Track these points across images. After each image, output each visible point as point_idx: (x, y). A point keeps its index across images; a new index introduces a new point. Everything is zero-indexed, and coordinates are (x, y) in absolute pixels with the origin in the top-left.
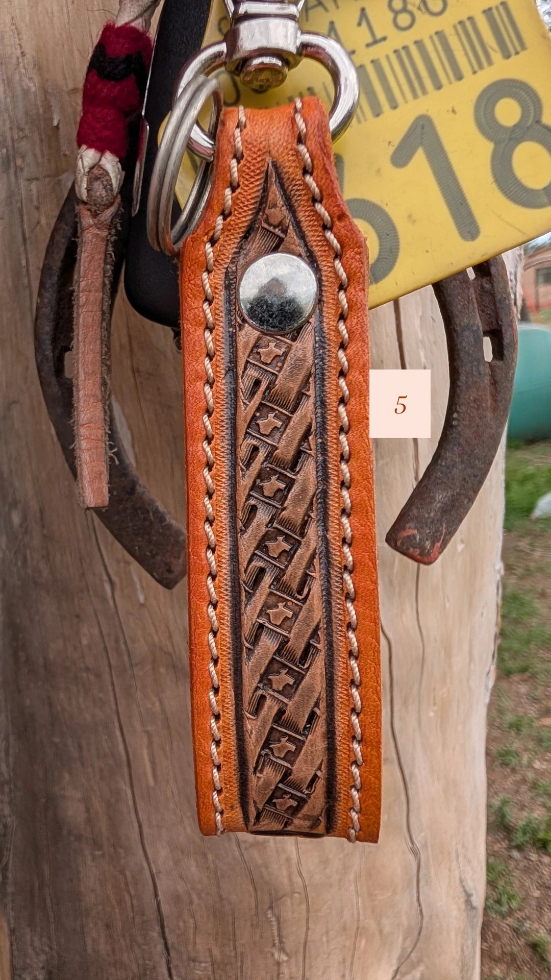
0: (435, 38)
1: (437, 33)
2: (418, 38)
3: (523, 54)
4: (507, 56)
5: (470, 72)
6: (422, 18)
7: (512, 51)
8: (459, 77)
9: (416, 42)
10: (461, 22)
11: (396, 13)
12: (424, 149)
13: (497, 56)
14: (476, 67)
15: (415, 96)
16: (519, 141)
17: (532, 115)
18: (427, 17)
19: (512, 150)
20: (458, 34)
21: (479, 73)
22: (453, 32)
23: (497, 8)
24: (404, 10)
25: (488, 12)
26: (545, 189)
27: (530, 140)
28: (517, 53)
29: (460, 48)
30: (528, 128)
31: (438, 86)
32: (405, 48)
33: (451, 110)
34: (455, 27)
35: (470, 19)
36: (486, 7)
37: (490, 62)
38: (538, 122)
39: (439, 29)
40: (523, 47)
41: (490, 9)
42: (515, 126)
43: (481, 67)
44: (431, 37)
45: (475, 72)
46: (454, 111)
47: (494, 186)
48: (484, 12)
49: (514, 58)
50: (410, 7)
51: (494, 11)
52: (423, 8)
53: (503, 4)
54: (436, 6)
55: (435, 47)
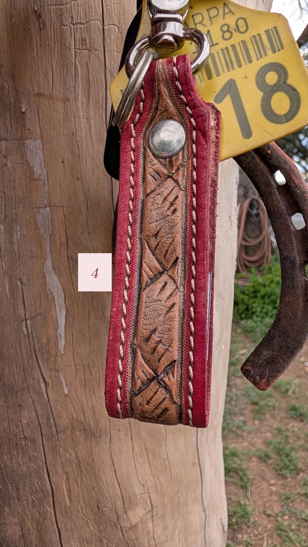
0: (241, 43)
1: (242, 41)
2: (233, 43)
3: (282, 51)
4: (274, 52)
5: (256, 59)
6: (236, 34)
7: (277, 50)
8: (250, 61)
9: (232, 46)
10: (254, 36)
11: (224, 32)
12: (230, 95)
13: (269, 52)
14: (259, 57)
15: (229, 70)
16: (275, 92)
17: (283, 79)
18: (238, 34)
19: (272, 96)
20: (252, 42)
21: (260, 60)
22: (250, 41)
23: (272, 30)
24: (228, 31)
25: (267, 32)
26: (285, 115)
27: (281, 91)
28: (279, 50)
29: (252, 48)
30: (280, 86)
31: (240, 66)
32: (226, 48)
33: (244, 77)
34: (251, 38)
35: (259, 35)
36: (267, 29)
37: (266, 55)
38: (285, 83)
39: (243, 39)
40: (282, 48)
41: (269, 30)
42: (274, 85)
43: (261, 57)
44: (239, 43)
45: (258, 59)
46: (246, 78)
47: (261, 113)
48: (265, 31)
49: (277, 53)
50: (230, 30)
51: (271, 31)
52: (237, 30)
53: (275, 28)
54: (243, 29)
55: (241, 48)
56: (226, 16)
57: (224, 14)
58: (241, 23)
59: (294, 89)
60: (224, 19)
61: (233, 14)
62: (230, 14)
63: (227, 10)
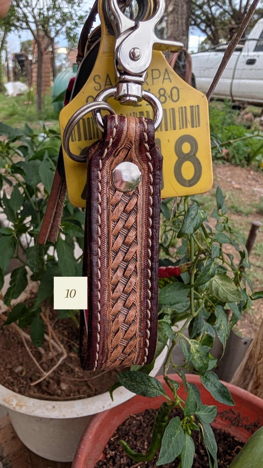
0: (171, 110)
1: (172, 109)
2: (165, 108)
3: (198, 128)
4: (193, 127)
5: (179, 128)
6: (169, 101)
7: (195, 126)
8: (175, 129)
9: (164, 110)
10: (181, 108)
11: (161, 95)
13: (189, 125)
14: (181, 127)
15: (158, 130)
16: (186, 160)
17: (194, 152)
18: (171, 101)
19: (183, 162)
20: (179, 112)
22: (178, 110)
23: (195, 106)
24: (164, 95)
26: (188, 180)
27: (190, 161)
28: (196, 127)
29: (178, 117)
30: (191, 156)
31: (166, 129)
34: (179, 108)
35: (185, 107)
36: (192, 105)
37: (186, 127)
38: (195, 155)
39: (173, 108)
40: (199, 126)
41: (193, 106)
42: (187, 154)
43: (183, 128)
44: (170, 110)
46: (169, 141)
47: (173, 173)
48: (190, 106)
49: (195, 128)
50: (166, 95)
52: (170, 97)
53: (198, 106)
54: (175, 98)
55: (170, 114)
56: (165, 81)
57: (164, 79)
58: (175, 91)
59: (199, 163)
60: (163, 83)
61: (171, 82)
62: (169, 80)
63: (167, 77)
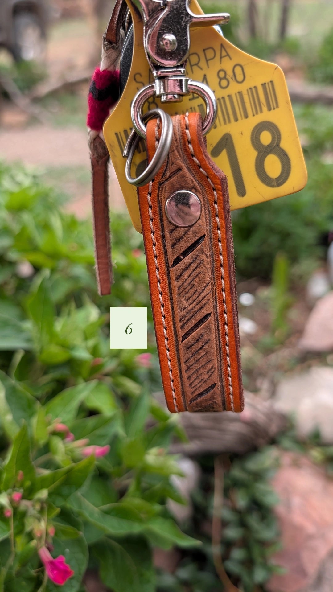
0: (238, 95)
1: (239, 92)
2: (230, 94)
3: (276, 109)
4: (270, 109)
5: (252, 115)
6: (233, 83)
7: (272, 108)
8: (246, 117)
9: (228, 96)
10: (251, 89)
11: (221, 79)
12: (227, 150)
13: (265, 109)
14: (255, 113)
15: (225, 123)
16: (268, 153)
17: (276, 141)
18: (235, 83)
19: (265, 157)
20: (248, 95)
21: (256, 116)
22: (246, 93)
23: (268, 83)
24: (225, 78)
25: (264, 85)
26: (276, 178)
27: (273, 154)
28: (274, 109)
29: (249, 102)
30: (273, 148)
31: (236, 120)
32: (223, 98)
33: (240, 133)
34: (247, 90)
35: (255, 87)
36: (263, 82)
37: (261, 112)
38: (278, 145)
40: (277, 106)
41: (265, 84)
42: (268, 145)
43: (257, 113)
44: (236, 94)
45: (254, 115)
46: (242, 134)
47: (255, 173)
48: (262, 85)
49: (272, 111)
50: (227, 77)
51: (267, 85)
52: (233, 78)
53: (271, 82)
54: (240, 78)
55: (237, 99)
56: (223, 59)
57: (221, 58)
58: (238, 70)
59: (286, 155)
60: (221, 63)
61: (231, 59)
62: (227, 58)
63: (224, 53)
